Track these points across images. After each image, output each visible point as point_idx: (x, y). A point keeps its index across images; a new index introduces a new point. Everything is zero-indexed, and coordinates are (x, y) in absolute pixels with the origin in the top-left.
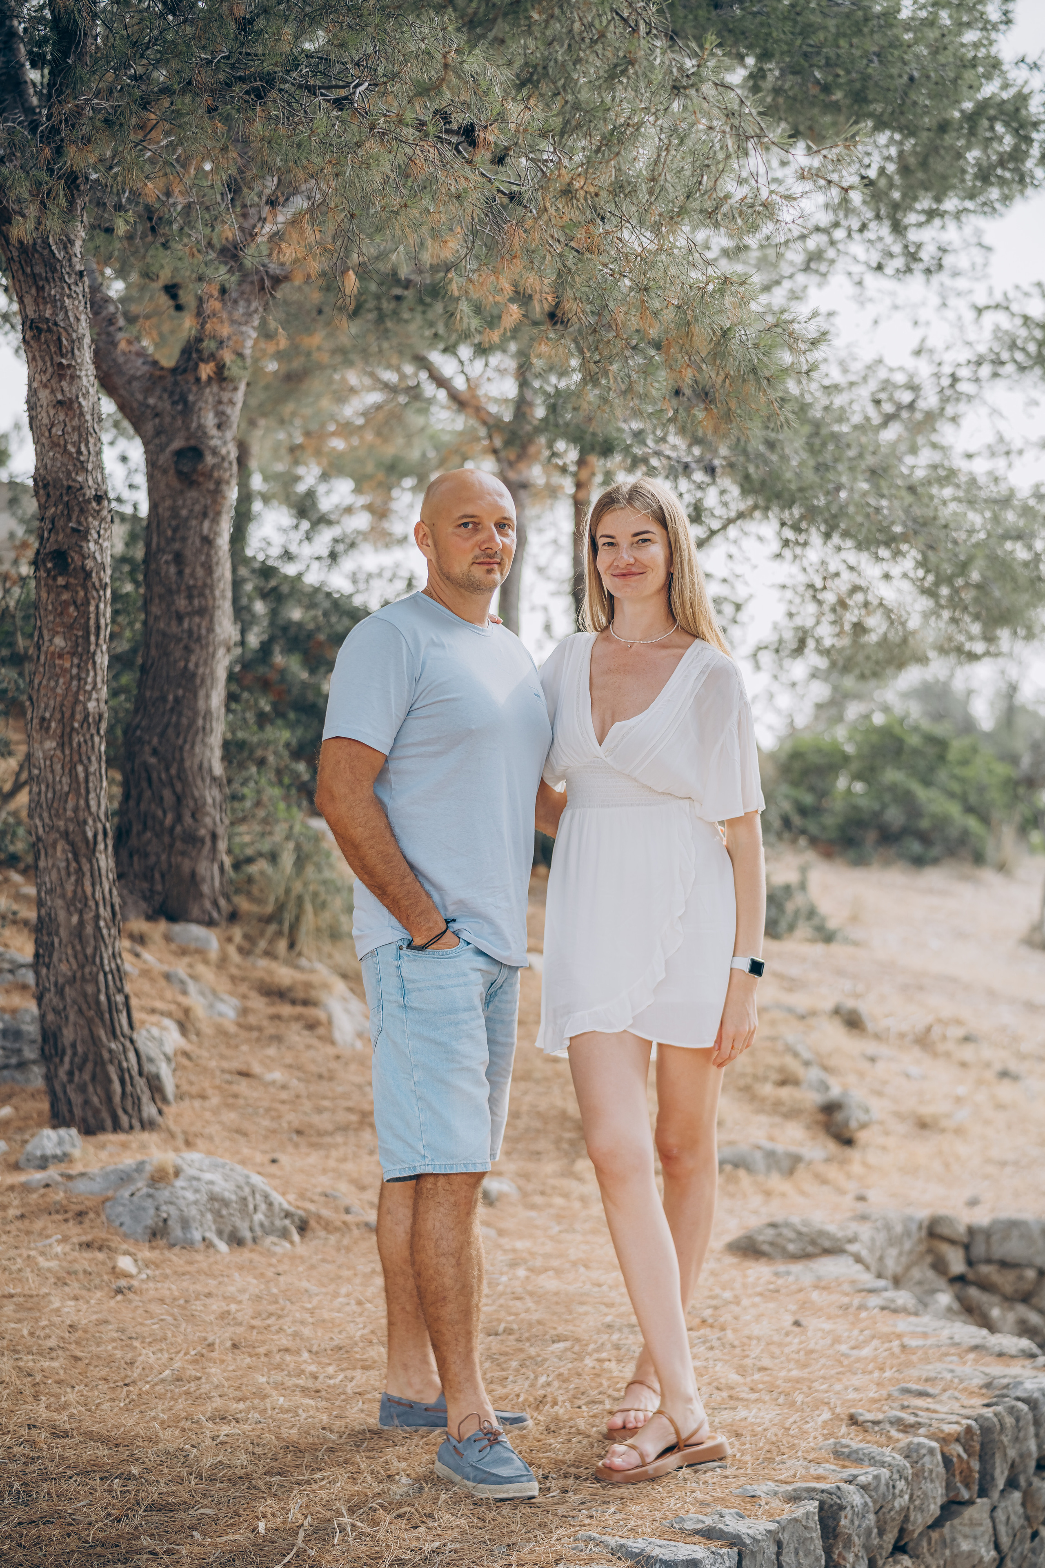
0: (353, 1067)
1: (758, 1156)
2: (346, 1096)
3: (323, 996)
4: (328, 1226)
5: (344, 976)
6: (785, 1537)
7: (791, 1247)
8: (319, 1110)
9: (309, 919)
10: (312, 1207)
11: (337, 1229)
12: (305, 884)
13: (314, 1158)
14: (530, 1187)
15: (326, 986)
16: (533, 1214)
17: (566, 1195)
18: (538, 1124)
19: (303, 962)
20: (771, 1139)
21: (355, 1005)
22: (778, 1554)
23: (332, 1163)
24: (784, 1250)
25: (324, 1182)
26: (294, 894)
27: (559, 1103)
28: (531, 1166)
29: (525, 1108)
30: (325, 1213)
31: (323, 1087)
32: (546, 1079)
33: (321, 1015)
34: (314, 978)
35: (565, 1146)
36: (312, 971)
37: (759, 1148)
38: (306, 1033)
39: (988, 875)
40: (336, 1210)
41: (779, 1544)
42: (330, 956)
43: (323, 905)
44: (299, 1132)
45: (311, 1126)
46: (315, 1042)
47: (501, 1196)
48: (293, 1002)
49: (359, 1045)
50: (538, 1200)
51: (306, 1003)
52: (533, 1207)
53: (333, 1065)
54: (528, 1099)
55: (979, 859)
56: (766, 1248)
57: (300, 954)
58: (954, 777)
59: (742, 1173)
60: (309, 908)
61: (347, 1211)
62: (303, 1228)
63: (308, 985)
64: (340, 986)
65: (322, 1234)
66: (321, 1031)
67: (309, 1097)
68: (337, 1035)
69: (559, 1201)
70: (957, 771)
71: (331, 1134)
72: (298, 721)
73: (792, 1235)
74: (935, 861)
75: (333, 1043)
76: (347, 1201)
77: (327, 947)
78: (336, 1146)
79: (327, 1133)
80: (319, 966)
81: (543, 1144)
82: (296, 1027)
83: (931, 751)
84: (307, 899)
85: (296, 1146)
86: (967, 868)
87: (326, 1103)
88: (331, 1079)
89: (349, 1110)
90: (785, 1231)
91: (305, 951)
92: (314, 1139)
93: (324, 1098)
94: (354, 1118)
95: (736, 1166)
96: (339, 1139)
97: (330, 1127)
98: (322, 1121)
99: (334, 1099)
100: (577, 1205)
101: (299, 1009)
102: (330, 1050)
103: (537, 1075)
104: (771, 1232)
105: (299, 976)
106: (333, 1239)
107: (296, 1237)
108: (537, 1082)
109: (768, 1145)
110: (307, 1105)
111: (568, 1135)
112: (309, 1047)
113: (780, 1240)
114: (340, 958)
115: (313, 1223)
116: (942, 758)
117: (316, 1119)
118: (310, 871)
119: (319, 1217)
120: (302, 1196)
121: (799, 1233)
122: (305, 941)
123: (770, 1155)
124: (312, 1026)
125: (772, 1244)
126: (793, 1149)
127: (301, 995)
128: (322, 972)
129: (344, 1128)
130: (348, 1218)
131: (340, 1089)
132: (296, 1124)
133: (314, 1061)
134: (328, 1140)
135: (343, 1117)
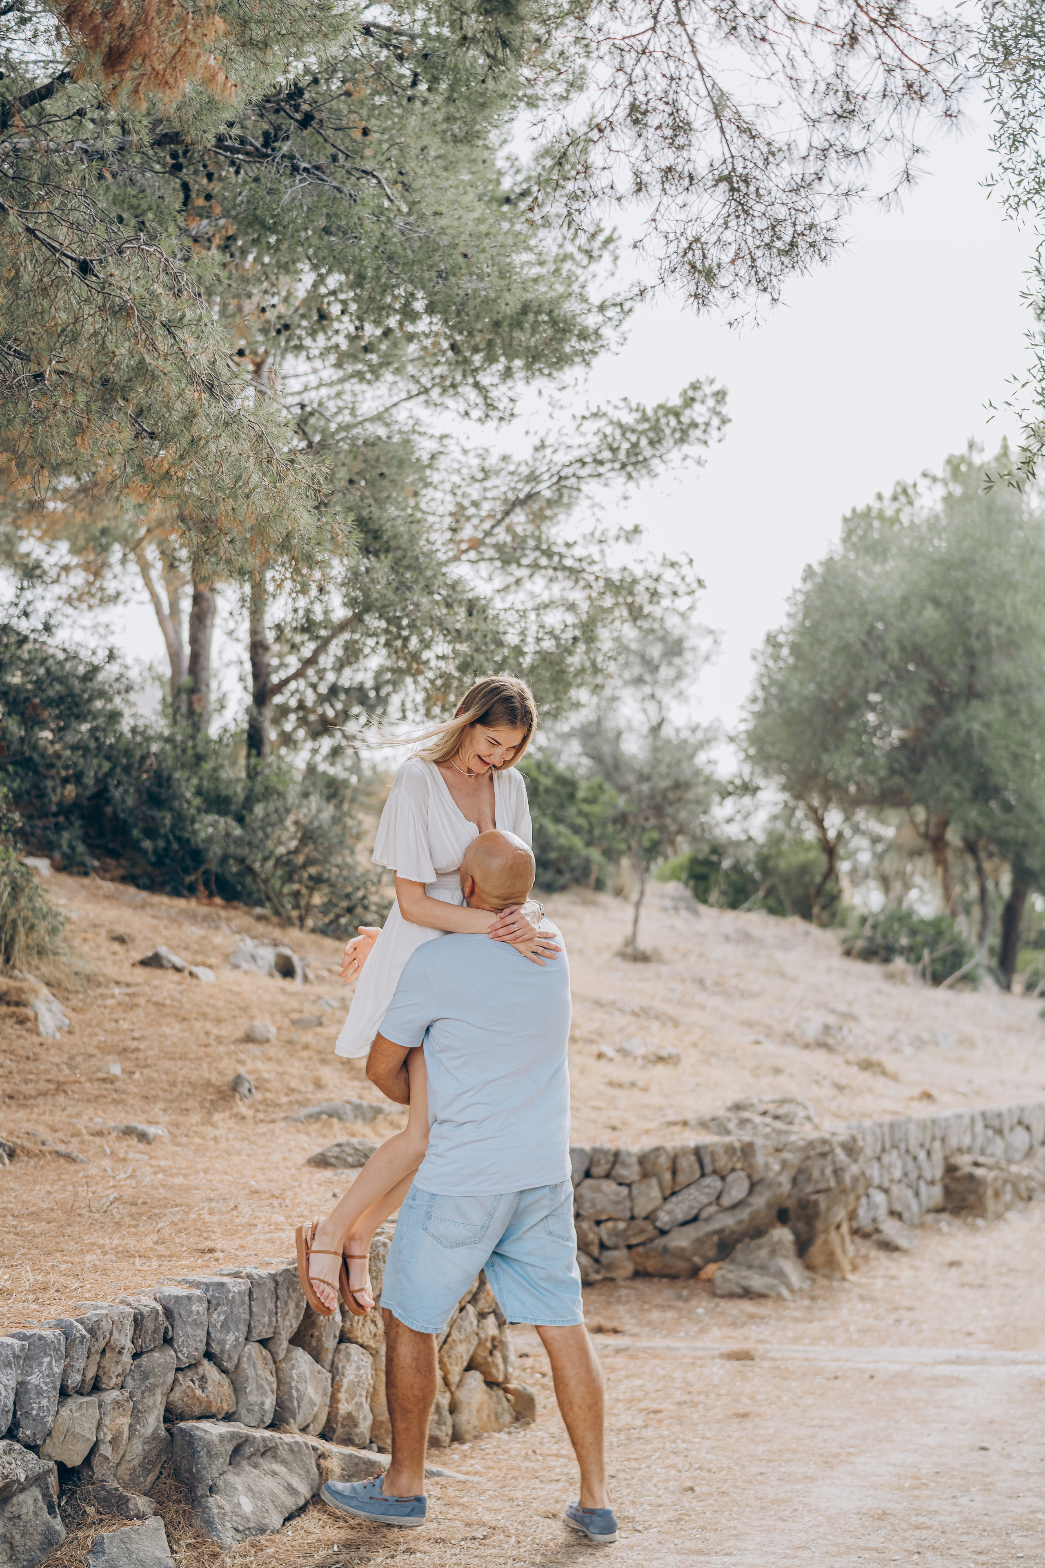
0: (53, 1051)
1: (348, 1107)
2: (47, 1071)
3: (31, 998)
4: (29, 1153)
5: (48, 984)
6: (279, 1279)
7: (350, 1159)
8: (26, 1082)
9: (21, 938)
10: (19, 1142)
11: (36, 1155)
12: (19, 912)
13: (21, 1114)
14: (178, 1132)
15: (34, 991)
16: (178, 1149)
17: (203, 1137)
18: (189, 1090)
19: (16, 972)
20: (360, 1097)
21: (57, 1006)
22: (276, 1288)
23: (34, 1116)
24: (345, 1161)
25: (27, 1126)
26: (9, 919)
27: (206, 1075)
28: (181, 1119)
29: (180, 1079)
30: (27, 1145)
31: (30, 1065)
32: (197, 1059)
33: (30, 1013)
34: (24, 985)
35: (207, 1105)
36: (24, 980)
37: (349, 1102)
38: (17, 1026)
39: (605, 898)
40: (36, 1143)
41: (277, 1283)
42: (37, 968)
43: (32, 927)
44: (11, 1097)
45: (19, 1092)
46: (24, 1033)
47: (156, 1137)
48: (8, 1004)
49: (58, 1036)
50: (184, 1140)
51: (17, 1004)
52: (178, 1145)
53: (38, 1050)
54: (183, 1072)
55: (599, 886)
56: (333, 1160)
57: (14, 967)
58: (581, 813)
59: (335, 1120)
60: (22, 930)
61: (43, 1143)
62: (11, 1155)
63: (20, 990)
64: (45, 991)
65: (25, 1159)
66: (29, 1025)
67: (18, 1072)
68: (42, 1028)
69: (197, 1140)
70: (586, 808)
71: (35, 1098)
72: (16, 773)
73: (351, 1151)
74: (563, 888)
75: (38, 1034)
76: (43, 1137)
77: (35, 961)
78: (38, 1106)
79: (31, 1097)
80: (29, 976)
81: (191, 1103)
82: (10, 1022)
83: (563, 791)
84: (19, 922)
85: (9, 1106)
86: (589, 894)
87: (32, 1077)
88: (36, 1060)
89: (48, 1081)
90: (347, 1149)
91: (18, 963)
92: (22, 1102)
93: (31, 1073)
94: (52, 1086)
95: (330, 1116)
96: (40, 1101)
97: (34, 1093)
98: (29, 1089)
99: (37, 1074)
100: (212, 1143)
101: (12, 1009)
102: (36, 1039)
103: (192, 1056)
104: (337, 1149)
105: (12, 983)
106: (32, 1162)
107: (7, 1161)
108: (191, 1060)
109: (356, 1101)
110: (17, 1079)
111: (209, 1097)
112: (19, 1037)
113: (344, 1155)
114: (46, 969)
115: (18, 1151)
116: (572, 796)
117: (24, 1088)
118: (23, 901)
119: (23, 1148)
120: (11, 1133)
121: (356, 1150)
122: (18, 956)
123: (357, 1108)
124: (22, 1021)
125: (337, 1158)
126: (375, 1104)
127: (14, 998)
128: (31, 980)
129: (44, 1094)
130: (44, 1148)
131: (42, 1067)
132: (8, 1091)
133: (23, 1048)
134: (32, 1101)
135: (43, 1086)
